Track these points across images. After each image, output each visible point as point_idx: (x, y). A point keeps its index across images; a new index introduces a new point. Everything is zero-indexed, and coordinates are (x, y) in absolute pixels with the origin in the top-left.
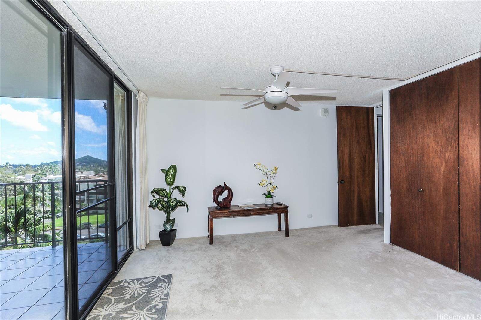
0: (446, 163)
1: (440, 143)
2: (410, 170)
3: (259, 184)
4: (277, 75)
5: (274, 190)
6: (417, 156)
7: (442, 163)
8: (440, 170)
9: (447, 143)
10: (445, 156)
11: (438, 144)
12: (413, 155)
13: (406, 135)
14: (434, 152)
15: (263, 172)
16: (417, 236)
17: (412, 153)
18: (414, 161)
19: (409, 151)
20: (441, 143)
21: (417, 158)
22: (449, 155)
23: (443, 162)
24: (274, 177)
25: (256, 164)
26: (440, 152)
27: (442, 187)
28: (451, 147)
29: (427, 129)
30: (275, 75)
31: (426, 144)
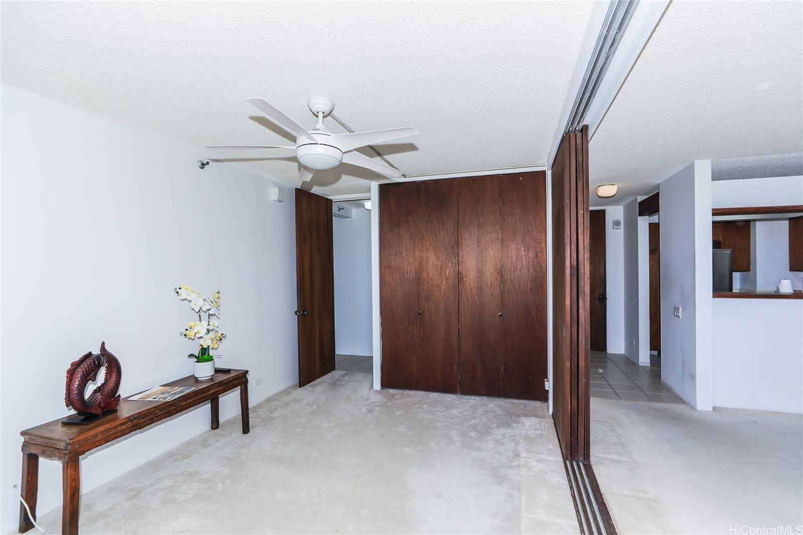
0: (447, 280)
1: (440, 259)
2: (406, 289)
3: (185, 335)
4: (321, 115)
5: (220, 344)
6: (414, 272)
7: (442, 280)
8: (441, 288)
9: (447, 259)
10: (445, 272)
11: (439, 259)
12: (410, 271)
13: (402, 246)
14: (434, 267)
15: (193, 306)
16: (415, 369)
17: (409, 268)
18: (412, 278)
19: (406, 266)
20: (442, 258)
21: (414, 274)
22: (449, 271)
23: (444, 279)
24: (218, 315)
25: (180, 288)
26: (441, 267)
27: (442, 308)
28: (452, 263)
29: (426, 241)
30: (317, 114)
31: (425, 258)
